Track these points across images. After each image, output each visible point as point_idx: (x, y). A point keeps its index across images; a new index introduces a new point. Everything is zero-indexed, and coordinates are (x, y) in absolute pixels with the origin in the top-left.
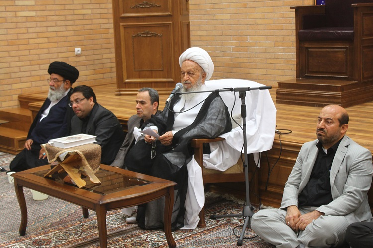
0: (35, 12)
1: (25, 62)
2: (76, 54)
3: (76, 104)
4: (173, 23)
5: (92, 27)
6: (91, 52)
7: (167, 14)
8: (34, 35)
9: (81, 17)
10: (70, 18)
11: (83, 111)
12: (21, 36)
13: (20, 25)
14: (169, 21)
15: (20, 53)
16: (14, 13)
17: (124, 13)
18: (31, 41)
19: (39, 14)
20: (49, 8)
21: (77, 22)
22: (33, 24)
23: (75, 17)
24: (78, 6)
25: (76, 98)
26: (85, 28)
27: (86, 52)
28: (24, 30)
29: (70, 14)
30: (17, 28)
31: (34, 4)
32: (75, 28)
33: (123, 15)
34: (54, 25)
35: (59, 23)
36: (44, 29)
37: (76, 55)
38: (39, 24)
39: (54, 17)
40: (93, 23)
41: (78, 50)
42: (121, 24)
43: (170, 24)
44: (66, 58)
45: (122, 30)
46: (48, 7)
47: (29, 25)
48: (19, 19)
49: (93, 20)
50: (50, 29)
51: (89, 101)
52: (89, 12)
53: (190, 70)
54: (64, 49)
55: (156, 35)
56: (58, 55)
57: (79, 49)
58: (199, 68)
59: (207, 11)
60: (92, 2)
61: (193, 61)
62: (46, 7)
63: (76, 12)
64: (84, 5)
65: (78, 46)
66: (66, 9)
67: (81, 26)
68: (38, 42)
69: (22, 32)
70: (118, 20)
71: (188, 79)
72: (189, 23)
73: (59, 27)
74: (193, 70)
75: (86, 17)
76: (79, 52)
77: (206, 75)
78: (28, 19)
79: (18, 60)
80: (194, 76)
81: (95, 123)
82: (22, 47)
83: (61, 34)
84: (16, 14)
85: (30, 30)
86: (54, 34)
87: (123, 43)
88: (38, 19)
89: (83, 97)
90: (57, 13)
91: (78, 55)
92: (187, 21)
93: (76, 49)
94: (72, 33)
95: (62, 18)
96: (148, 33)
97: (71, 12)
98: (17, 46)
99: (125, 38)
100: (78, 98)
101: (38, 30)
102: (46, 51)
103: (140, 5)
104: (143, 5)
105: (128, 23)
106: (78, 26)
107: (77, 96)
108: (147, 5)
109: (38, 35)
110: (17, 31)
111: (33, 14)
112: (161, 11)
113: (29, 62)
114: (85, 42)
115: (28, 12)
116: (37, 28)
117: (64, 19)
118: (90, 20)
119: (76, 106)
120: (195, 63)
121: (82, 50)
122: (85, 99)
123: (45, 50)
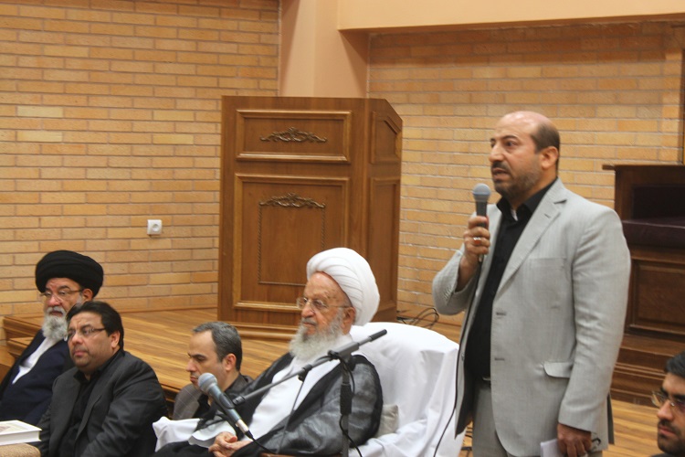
0: (60, 133)
1: (27, 244)
2: (149, 232)
3: (82, 336)
4: (351, 181)
5: (194, 174)
6: (185, 231)
7: (339, 158)
8: (55, 185)
9: (169, 151)
10: (141, 150)
11: (93, 356)
12: (24, 186)
13: (22, 160)
14: (344, 176)
15: (17, 222)
16: (13, 132)
17: (245, 150)
18: (46, 198)
19: (70, 137)
20: (93, 125)
21: (159, 162)
22: (56, 160)
23: (154, 150)
24: (165, 124)
25: (87, 323)
26: (176, 176)
27: (173, 231)
28: (32, 173)
29: (143, 142)
30: (16, 166)
31: (61, 116)
32: (153, 174)
33: (243, 155)
34: (103, 164)
35: (115, 162)
36: (80, 173)
37: (150, 235)
38: (68, 161)
39: (104, 147)
40: (197, 165)
41: (154, 224)
42: (237, 175)
43: (344, 182)
44: (126, 241)
45: (238, 188)
46: (92, 122)
47: (43, 160)
48: (23, 148)
49: (197, 159)
50: (92, 174)
51: (110, 338)
52: (189, 139)
53: (319, 296)
54: (123, 221)
55: (311, 206)
56: (106, 233)
57: (159, 222)
58: (340, 295)
59: (454, 156)
60: (198, 119)
61: (330, 277)
62: (88, 124)
63: (159, 138)
64: (177, 125)
65: (155, 215)
66: (134, 130)
67: (166, 171)
68: (62, 201)
69: (27, 176)
70: (231, 163)
71: (311, 313)
72: (399, 181)
73: (115, 171)
74: (325, 296)
75: (181, 151)
76: (156, 230)
77: (354, 312)
78: (42, 148)
79: (10, 238)
80: (326, 310)
81: (114, 385)
82: (22, 210)
83: (117, 185)
84: (16, 136)
85: (47, 173)
86: (102, 185)
87: (237, 218)
88: (66, 149)
89: (101, 326)
90: (113, 138)
91: (153, 237)
92: (394, 178)
93: (151, 222)
94: (144, 185)
95: (125, 150)
96: (295, 199)
97: (146, 139)
98: (12, 206)
99: (243, 206)
100: (89, 326)
101: (64, 173)
102: (79, 221)
103: (281, 135)
104: (287, 135)
105: (252, 172)
106: (159, 171)
107: (88, 319)
108: (296, 136)
109: (62, 185)
110: (16, 172)
111: (57, 137)
112: (327, 152)
113: (36, 243)
114: (173, 208)
115: (47, 133)
116: (62, 169)
117: (127, 153)
118: (190, 159)
119: (80, 341)
120: (331, 282)
121: (163, 226)
122: (104, 332)
123: (77, 218)
